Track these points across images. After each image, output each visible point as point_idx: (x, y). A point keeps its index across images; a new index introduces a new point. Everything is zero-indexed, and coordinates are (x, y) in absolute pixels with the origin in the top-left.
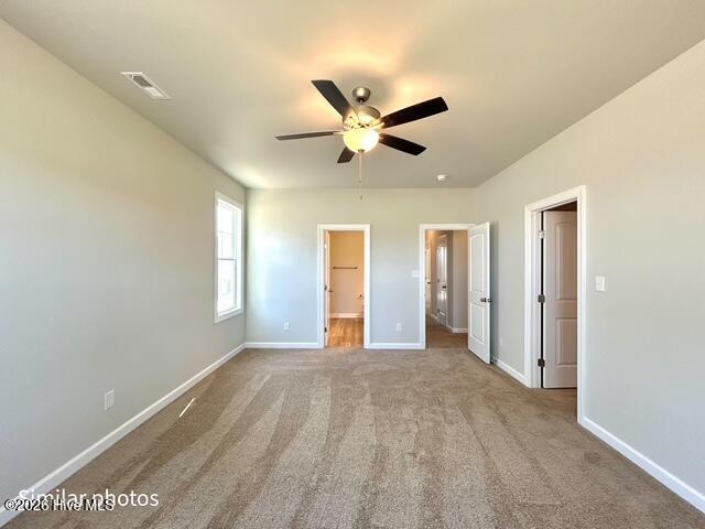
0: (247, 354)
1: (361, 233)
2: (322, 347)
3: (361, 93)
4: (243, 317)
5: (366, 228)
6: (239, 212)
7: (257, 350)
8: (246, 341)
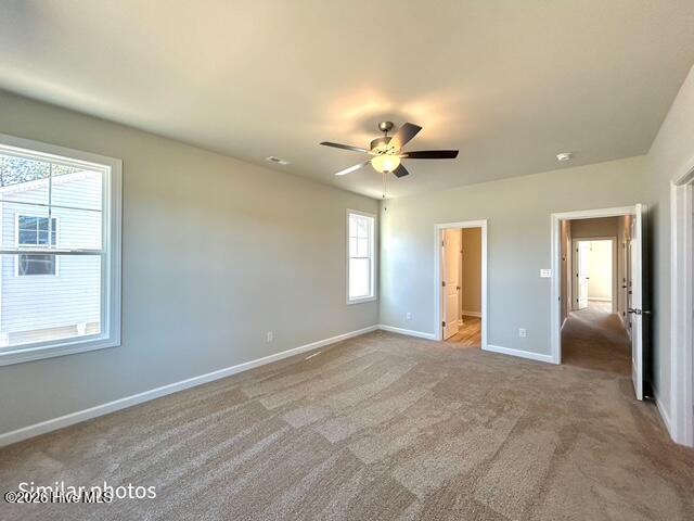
0: (378, 333)
1: (479, 230)
2: (439, 338)
3: (384, 126)
4: (375, 304)
5: (483, 224)
6: (372, 220)
7: (384, 332)
8: (378, 323)
